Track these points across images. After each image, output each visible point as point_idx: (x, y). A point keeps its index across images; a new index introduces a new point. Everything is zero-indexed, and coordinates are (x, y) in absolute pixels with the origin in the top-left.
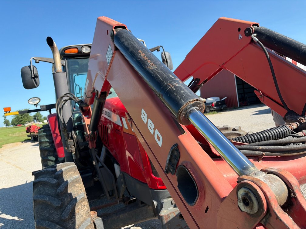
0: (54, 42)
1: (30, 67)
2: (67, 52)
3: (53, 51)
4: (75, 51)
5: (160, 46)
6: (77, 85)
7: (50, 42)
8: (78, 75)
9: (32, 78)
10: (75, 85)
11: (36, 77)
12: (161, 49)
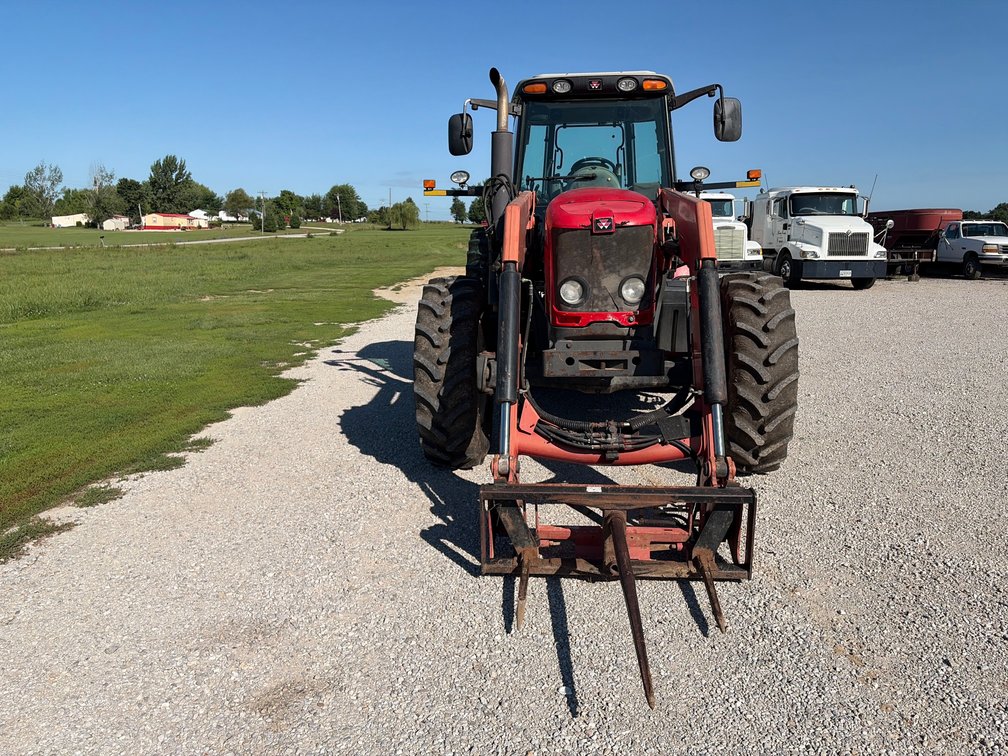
0: (501, 78)
1: (462, 115)
2: (528, 89)
3: (499, 93)
4: (541, 88)
5: (717, 85)
6: (559, 149)
7: (495, 76)
8: (565, 127)
9: (462, 136)
10: (555, 148)
11: (469, 134)
12: (718, 91)
